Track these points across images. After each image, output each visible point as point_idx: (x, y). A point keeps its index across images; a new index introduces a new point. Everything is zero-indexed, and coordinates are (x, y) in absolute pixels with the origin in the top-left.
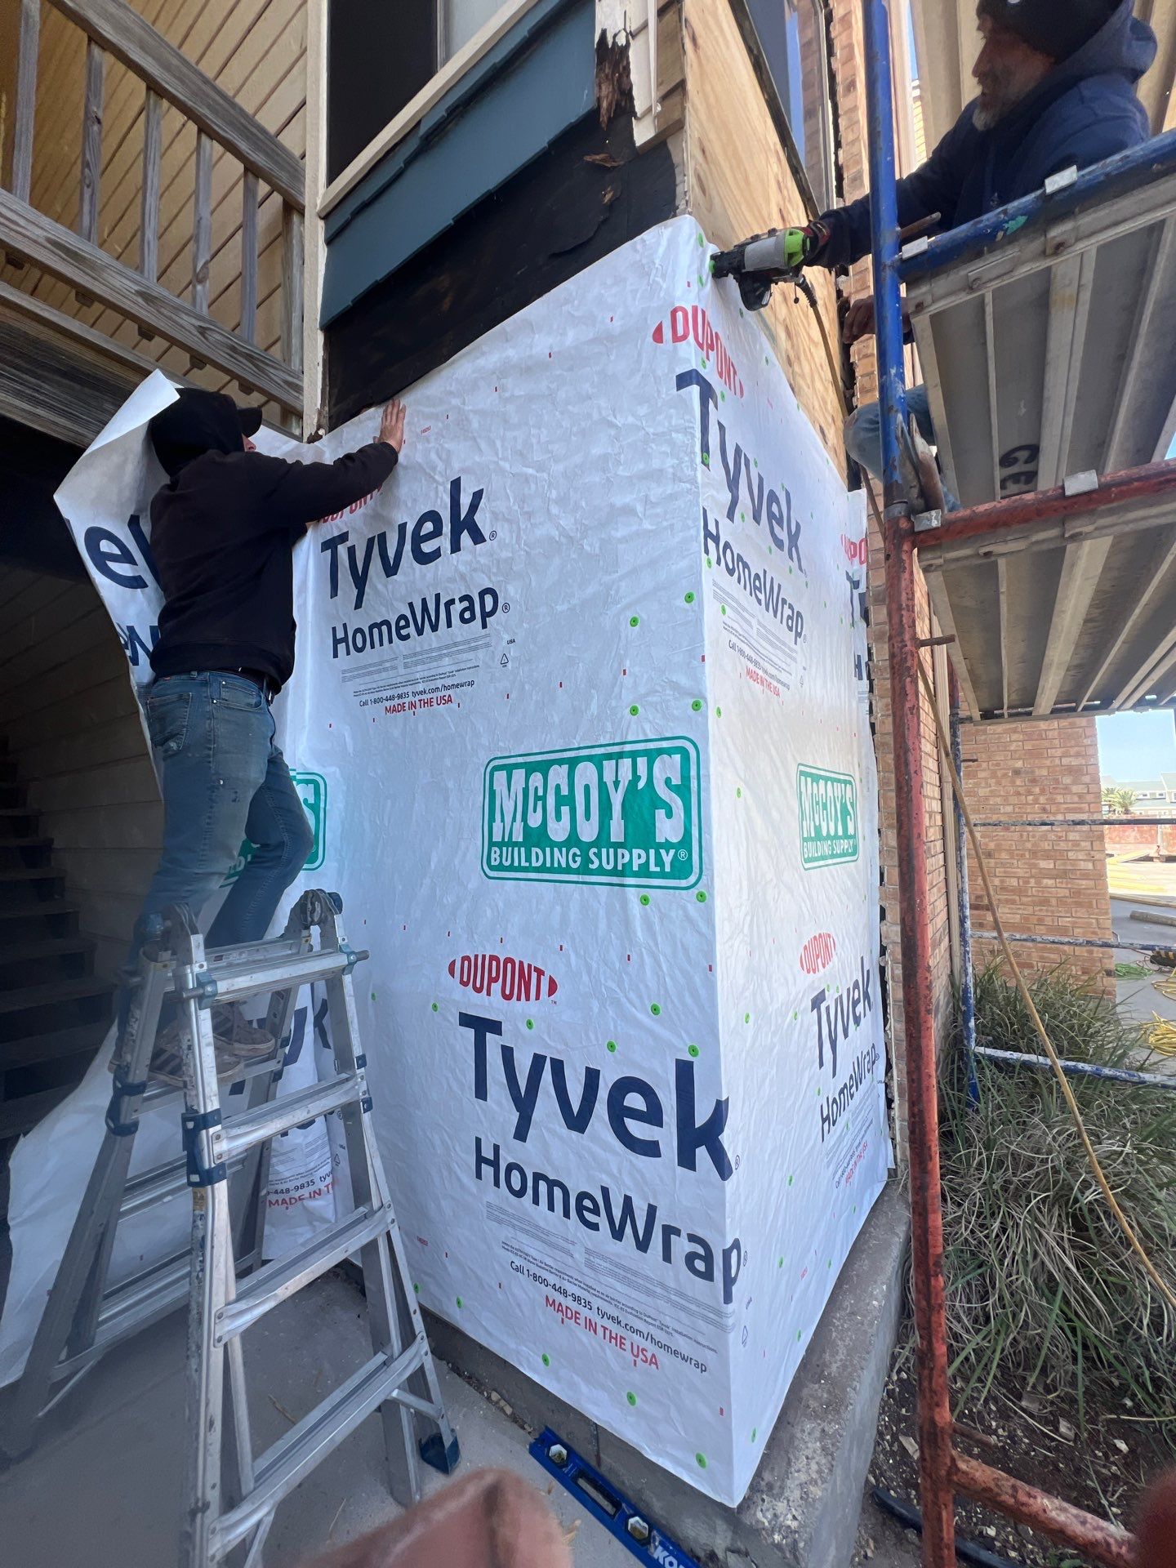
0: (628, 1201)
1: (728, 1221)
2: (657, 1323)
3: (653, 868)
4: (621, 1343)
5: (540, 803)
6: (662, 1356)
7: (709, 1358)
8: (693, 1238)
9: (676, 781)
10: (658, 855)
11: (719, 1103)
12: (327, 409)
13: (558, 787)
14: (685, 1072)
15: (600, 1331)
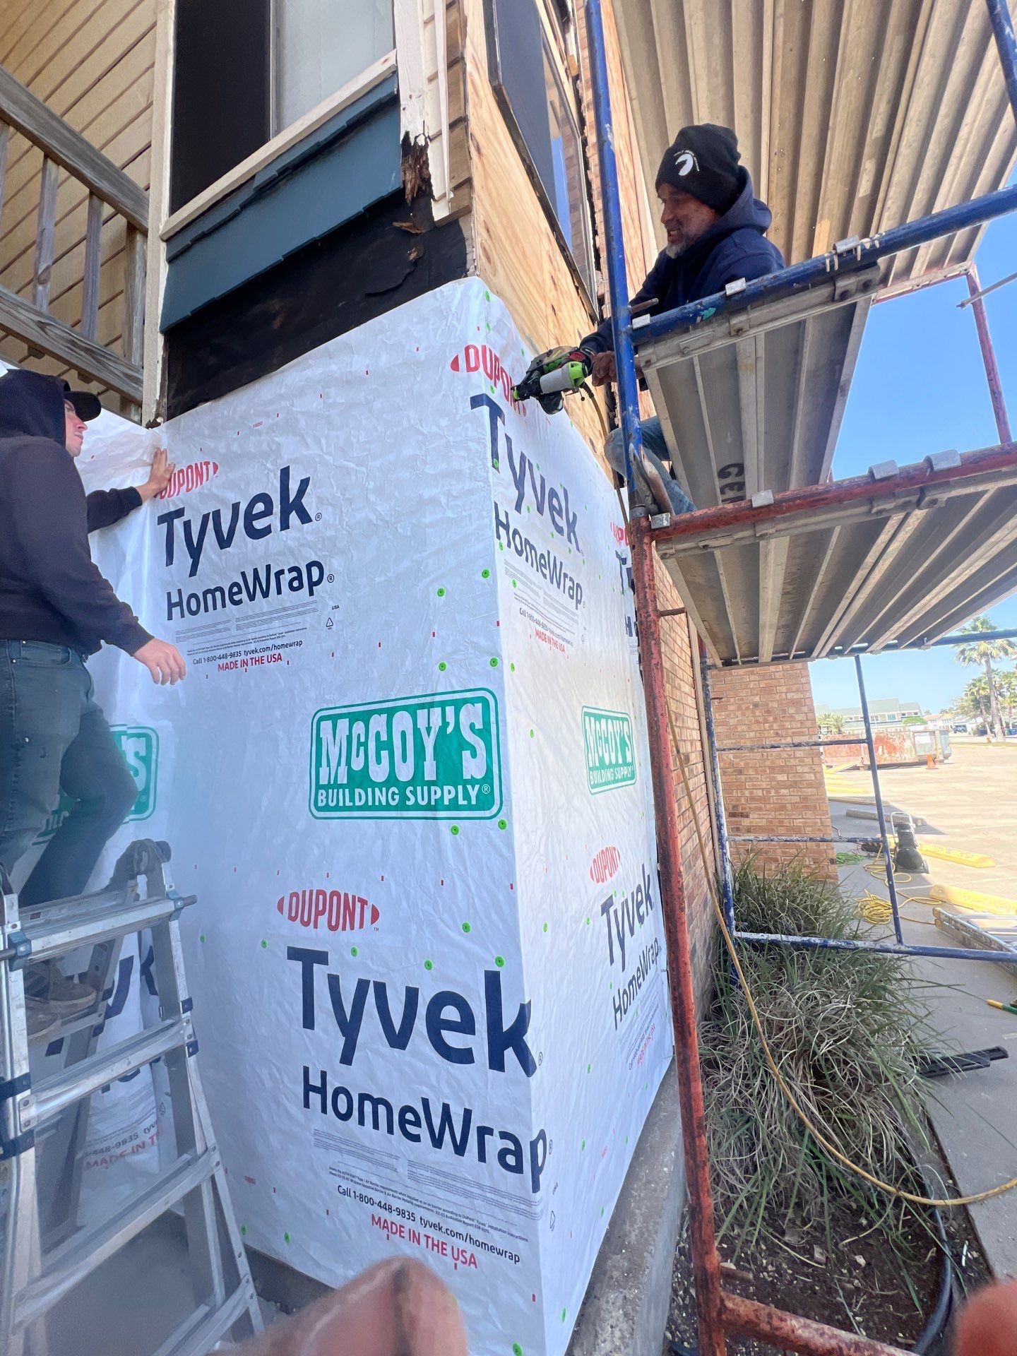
0: (446, 1108)
1: (534, 1114)
2: (475, 1223)
3: (461, 802)
4: (443, 1249)
5: (362, 749)
6: (481, 1254)
7: (520, 1248)
8: (504, 1135)
9: (479, 726)
10: (465, 790)
11: (522, 1006)
12: (165, 400)
13: (378, 734)
14: (493, 981)
15: (423, 1240)
